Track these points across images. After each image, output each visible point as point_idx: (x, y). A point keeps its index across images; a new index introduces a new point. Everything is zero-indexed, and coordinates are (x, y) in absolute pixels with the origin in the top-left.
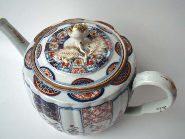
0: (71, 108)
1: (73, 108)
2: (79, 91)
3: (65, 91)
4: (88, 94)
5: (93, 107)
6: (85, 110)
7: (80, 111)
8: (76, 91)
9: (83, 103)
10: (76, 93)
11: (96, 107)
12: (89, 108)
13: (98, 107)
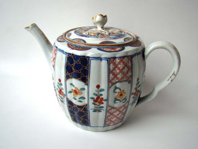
0: (100, 58)
1: (102, 58)
2: (106, 47)
3: (95, 47)
4: (113, 49)
5: (118, 58)
6: (112, 59)
7: (107, 60)
8: (104, 47)
9: (110, 53)
10: (104, 48)
11: (120, 58)
12: (115, 58)
13: (121, 58)
